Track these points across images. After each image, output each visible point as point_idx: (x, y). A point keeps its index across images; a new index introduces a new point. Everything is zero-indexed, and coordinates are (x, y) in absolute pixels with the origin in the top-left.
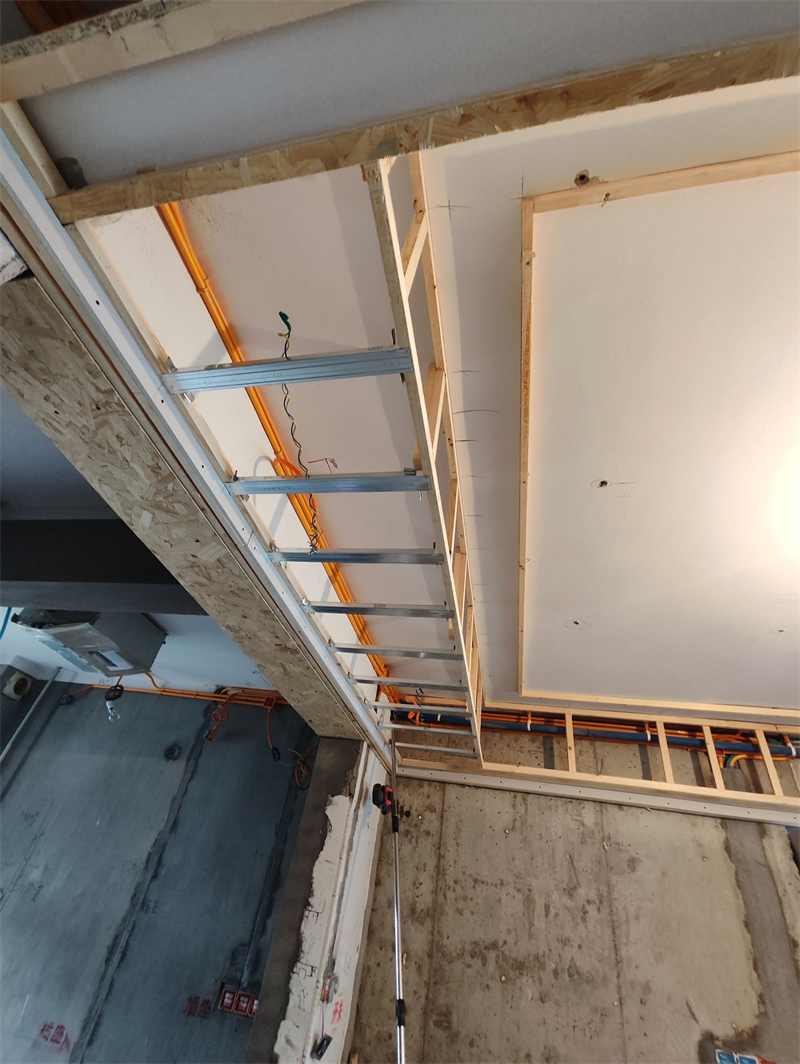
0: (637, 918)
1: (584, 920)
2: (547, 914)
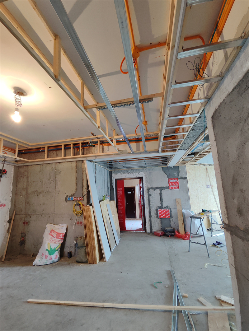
0: (59, 181)
1: (51, 184)
2: (45, 184)
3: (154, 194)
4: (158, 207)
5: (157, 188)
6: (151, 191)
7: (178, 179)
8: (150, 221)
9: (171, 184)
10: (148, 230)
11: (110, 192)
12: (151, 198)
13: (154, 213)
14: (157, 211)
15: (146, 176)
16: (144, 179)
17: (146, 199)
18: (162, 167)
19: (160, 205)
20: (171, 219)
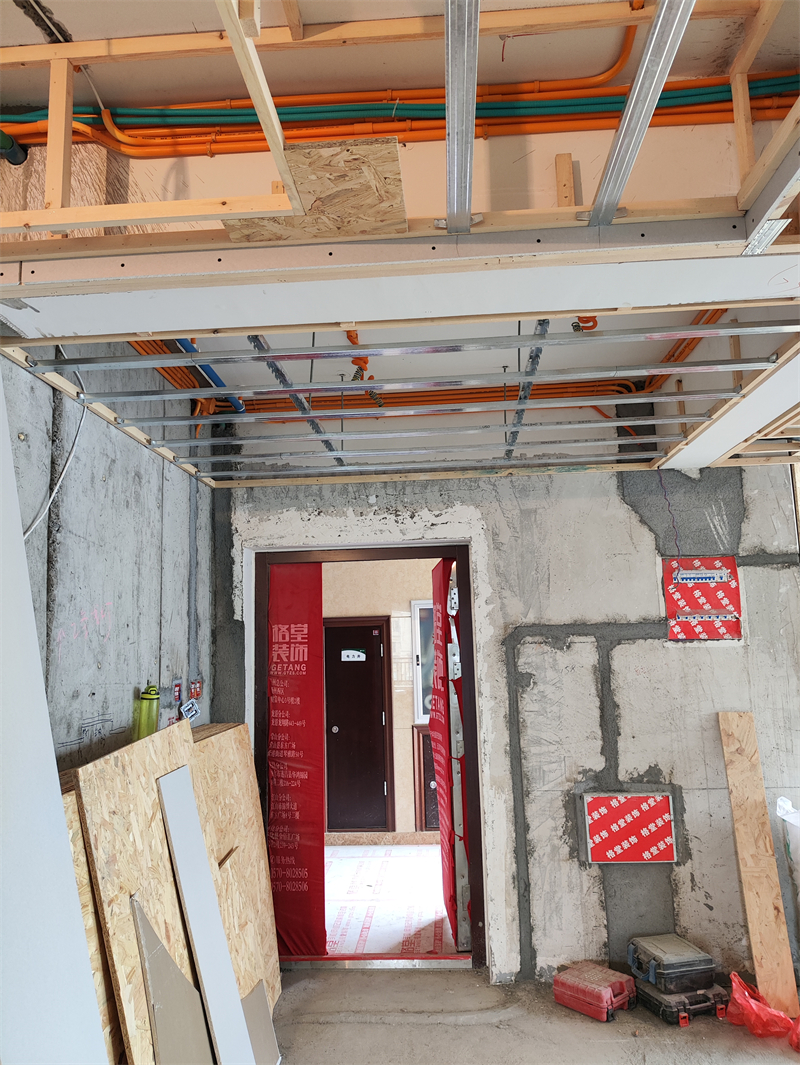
3: (550, 674)
4: (585, 772)
5: (580, 628)
6: (532, 655)
7: (732, 562)
8: (523, 886)
9: (682, 603)
10: (503, 957)
11: (213, 655)
12: (529, 704)
13: (550, 823)
14: (572, 803)
15: (494, 535)
16: (479, 558)
17: (494, 711)
18: (620, 475)
19: (598, 764)
20: (682, 873)
